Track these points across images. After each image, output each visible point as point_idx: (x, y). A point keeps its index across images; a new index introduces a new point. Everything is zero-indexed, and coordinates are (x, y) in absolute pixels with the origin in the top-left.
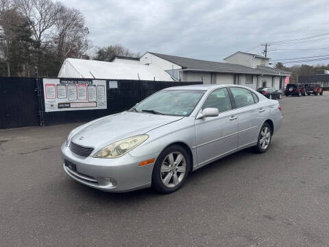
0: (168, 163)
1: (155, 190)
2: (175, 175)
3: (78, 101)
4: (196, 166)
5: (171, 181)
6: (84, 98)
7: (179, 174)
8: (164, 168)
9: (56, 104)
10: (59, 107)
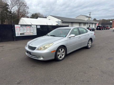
0: (59, 52)
1: (56, 60)
2: (62, 55)
3: (27, 32)
4: (68, 53)
5: (60, 57)
6: (29, 31)
7: (63, 55)
8: (58, 53)
9: (19, 33)
10: (21, 35)
